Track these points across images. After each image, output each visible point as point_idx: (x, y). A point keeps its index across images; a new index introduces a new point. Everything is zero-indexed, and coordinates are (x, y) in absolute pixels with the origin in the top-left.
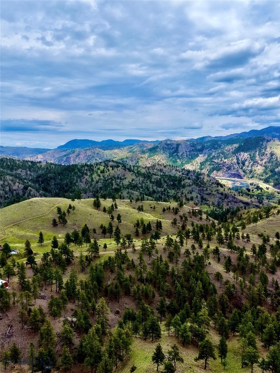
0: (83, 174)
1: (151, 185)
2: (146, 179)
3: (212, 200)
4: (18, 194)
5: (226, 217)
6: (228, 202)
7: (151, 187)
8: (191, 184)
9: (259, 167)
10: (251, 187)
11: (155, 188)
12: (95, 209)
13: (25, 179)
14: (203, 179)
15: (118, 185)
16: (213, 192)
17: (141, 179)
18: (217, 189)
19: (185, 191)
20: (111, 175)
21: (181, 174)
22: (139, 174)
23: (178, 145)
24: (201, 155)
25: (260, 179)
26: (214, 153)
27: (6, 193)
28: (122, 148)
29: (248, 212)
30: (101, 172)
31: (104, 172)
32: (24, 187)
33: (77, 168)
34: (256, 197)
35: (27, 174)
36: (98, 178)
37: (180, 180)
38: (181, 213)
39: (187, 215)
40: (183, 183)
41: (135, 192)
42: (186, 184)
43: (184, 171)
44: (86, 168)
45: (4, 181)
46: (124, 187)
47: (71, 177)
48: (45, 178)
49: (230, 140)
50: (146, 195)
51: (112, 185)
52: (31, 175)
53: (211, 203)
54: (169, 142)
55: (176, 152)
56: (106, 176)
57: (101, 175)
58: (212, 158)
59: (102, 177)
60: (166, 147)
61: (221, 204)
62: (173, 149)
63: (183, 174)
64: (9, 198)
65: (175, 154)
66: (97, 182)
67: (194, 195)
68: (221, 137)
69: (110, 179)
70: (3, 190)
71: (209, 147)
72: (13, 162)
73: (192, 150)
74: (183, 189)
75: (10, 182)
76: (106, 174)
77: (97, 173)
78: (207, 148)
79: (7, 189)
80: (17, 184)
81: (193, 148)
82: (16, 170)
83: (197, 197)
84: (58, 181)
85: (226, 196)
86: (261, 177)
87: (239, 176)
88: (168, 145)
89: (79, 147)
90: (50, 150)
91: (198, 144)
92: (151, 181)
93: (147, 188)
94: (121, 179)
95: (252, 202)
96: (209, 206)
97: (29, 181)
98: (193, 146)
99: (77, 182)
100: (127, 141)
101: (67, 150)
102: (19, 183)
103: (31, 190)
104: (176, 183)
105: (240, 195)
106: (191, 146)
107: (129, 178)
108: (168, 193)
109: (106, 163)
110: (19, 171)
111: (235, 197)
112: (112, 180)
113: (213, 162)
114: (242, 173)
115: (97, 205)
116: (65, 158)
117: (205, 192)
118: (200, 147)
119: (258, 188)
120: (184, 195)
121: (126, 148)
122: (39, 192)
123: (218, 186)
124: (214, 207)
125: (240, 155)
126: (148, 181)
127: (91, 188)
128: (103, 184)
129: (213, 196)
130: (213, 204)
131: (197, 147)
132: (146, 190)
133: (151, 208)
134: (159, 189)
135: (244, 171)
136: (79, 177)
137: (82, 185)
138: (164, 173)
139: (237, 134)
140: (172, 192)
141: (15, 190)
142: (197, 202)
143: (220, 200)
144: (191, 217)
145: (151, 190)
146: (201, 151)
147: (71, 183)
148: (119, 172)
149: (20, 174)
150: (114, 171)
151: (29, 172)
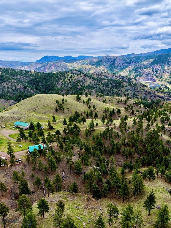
0: (59, 79)
1: (102, 86)
2: (98, 82)
3: (140, 95)
4: (21, 91)
5: (152, 106)
6: (151, 96)
7: (102, 87)
8: (127, 85)
9: (167, 74)
10: (161, 87)
11: (104, 87)
12: (77, 101)
13: (23, 82)
14: (133, 81)
15: (82, 86)
16: (141, 91)
17: (96, 82)
18: (144, 88)
19: (124, 90)
20: (77, 79)
21: (119, 78)
22: (93, 79)
23: (115, 59)
24: (130, 66)
25: (167, 82)
26: (138, 65)
27: (14, 91)
28: (78, 62)
29: (167, 103)
30: (70, 78)
31: (72, 78)
32: (24, 87)
33: (55, 75)
34: (167, 94)
35: (24, 79)
36: (68, 81)
37: (120, 83)
38: (128, 104)
39: (132, 105)
40: (122, 84)
41: (92, 91)
42: (124, 85)
43: (121, 77)
44: (60, 75)
45: (11, 83)
46: (85, 88)
47: (51, 80)
48: (36, 81)
49: (148, 56)
50: (99, 92)
51: (78, 86)
52: (26, 79)
53: (139, 97)
54: (108, 58)
55: (113, 64)
56: (74, 80)
57: (70, 79)
58: (137, 68)
59: (71, 81)
60: (107, 60)
61: (146, 98)
62: (111, 62)
63: (120, 79)
64: (15, 94)
65: (113, 65)
66: (68, 84)
67: (129, 92)
68: (141, 54)
69: (76, 82)
70: (12, 89)
71: (134, 61)
72: (14, 71)
73: (124, 63)
74: (122, 89)
75: (15, 84)
76: (74, 79)
77: (67, 78)
78: (133, 62)
79: (14, 88)
80: (20, 85)
81: (124, 62)
82: (17, 76)
83: (131, 93)
84: (44, 83)
85: (149, 93)
86: (167, 80)
87: (154, 80)
88: (108, 59)
89: (49, 61)
90: (32, 63)
91: (127, 59)
92: (101, 84)
93: (99, 88)
94: (83, 82)
95: (165, 96)
96: (139, 99)
97: (26, 83)
98: (124, 60)
99: (56, 84)
100: (80, 57)
101: (43, 63)
102: (20, 84)
103: (28, 89)
104: (118, 84)
105: (157, 92)
106: (123, 60)
107: (88, 81)
108: (113, 91)
109: (72, 71)
110: (19, 77)
111: (155, 93)
112: (78, 83)
113: (137, 70)
114: (155, 78)
115: (78, 99)
116: (42, 68)
117: (136, 90)
118: (129, 61)
119: (166, 87)
120: (123, 92)
121: (80, 61)
122: (33, 90)
123: (144, 87)
124: (141, 99)
125: (155, 66)
126: (100, 83)
127: (65, 88)
128: (72, 85)
129: (141, 93)
130: (141, 98)
131: (127, 61)
132: (99, 89)
133: (110, 101)
134: (107, 89)
135: (157, 77)
136: (56, 81)
137: (59, 86)
138: (108, 78)
139: (152, 52)
140: (115, 90)
141: (19, 89)
142: (131, 96)
143: (145, 95)
144: (134, 106)
145: (102, 89)
146: (129, 63)
147: (52, 84)
148: (81, 78)
149: (20, 79)
150: (78, 77)
151: (25, 78)
